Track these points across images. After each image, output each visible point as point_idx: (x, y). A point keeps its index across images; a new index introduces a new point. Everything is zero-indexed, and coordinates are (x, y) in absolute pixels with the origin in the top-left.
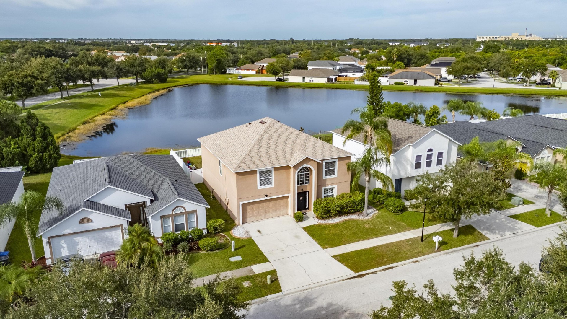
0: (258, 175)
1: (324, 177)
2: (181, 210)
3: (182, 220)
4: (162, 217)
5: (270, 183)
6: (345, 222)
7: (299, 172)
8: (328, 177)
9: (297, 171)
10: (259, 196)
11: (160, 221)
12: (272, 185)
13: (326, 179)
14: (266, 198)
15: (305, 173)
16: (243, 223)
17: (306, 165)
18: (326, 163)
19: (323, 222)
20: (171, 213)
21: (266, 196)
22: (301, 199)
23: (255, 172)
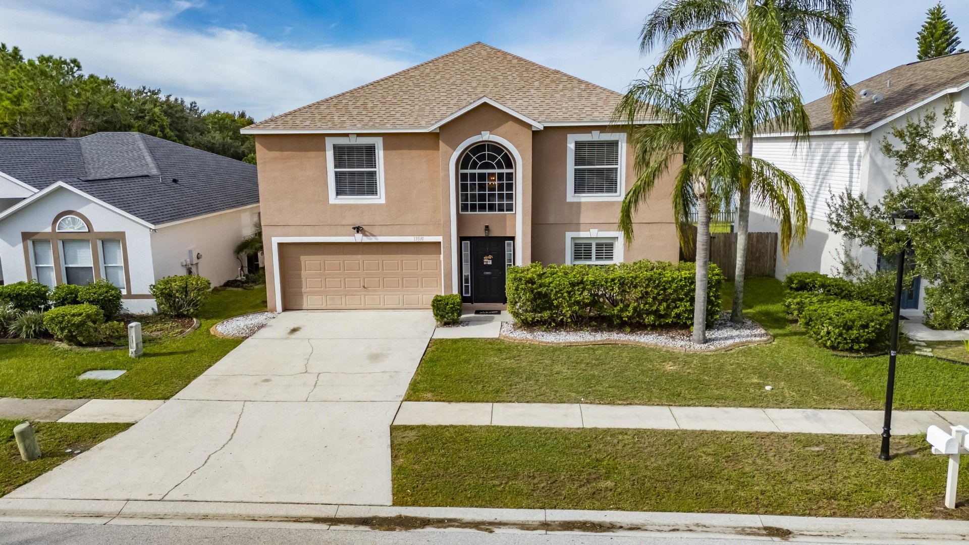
0: (330, 154)
1: (571, 196)
2: (79, 226)
3: (84, 258)
4: (26, 236)
5: (372, 190)
7: (464, 161)
8: (586, 198)
9: (456, 155)
10: (335, 227)
11: (20, 246)
12: (380, 199)
13: (579, 204)
14: (359, 238)
15: (497, 171)
16: (285, 309)
17: (486, 136)
18: (579, 145)
20: (49, 229)
21: (358, 229)
22: (488, 261)
23: (315, 142)
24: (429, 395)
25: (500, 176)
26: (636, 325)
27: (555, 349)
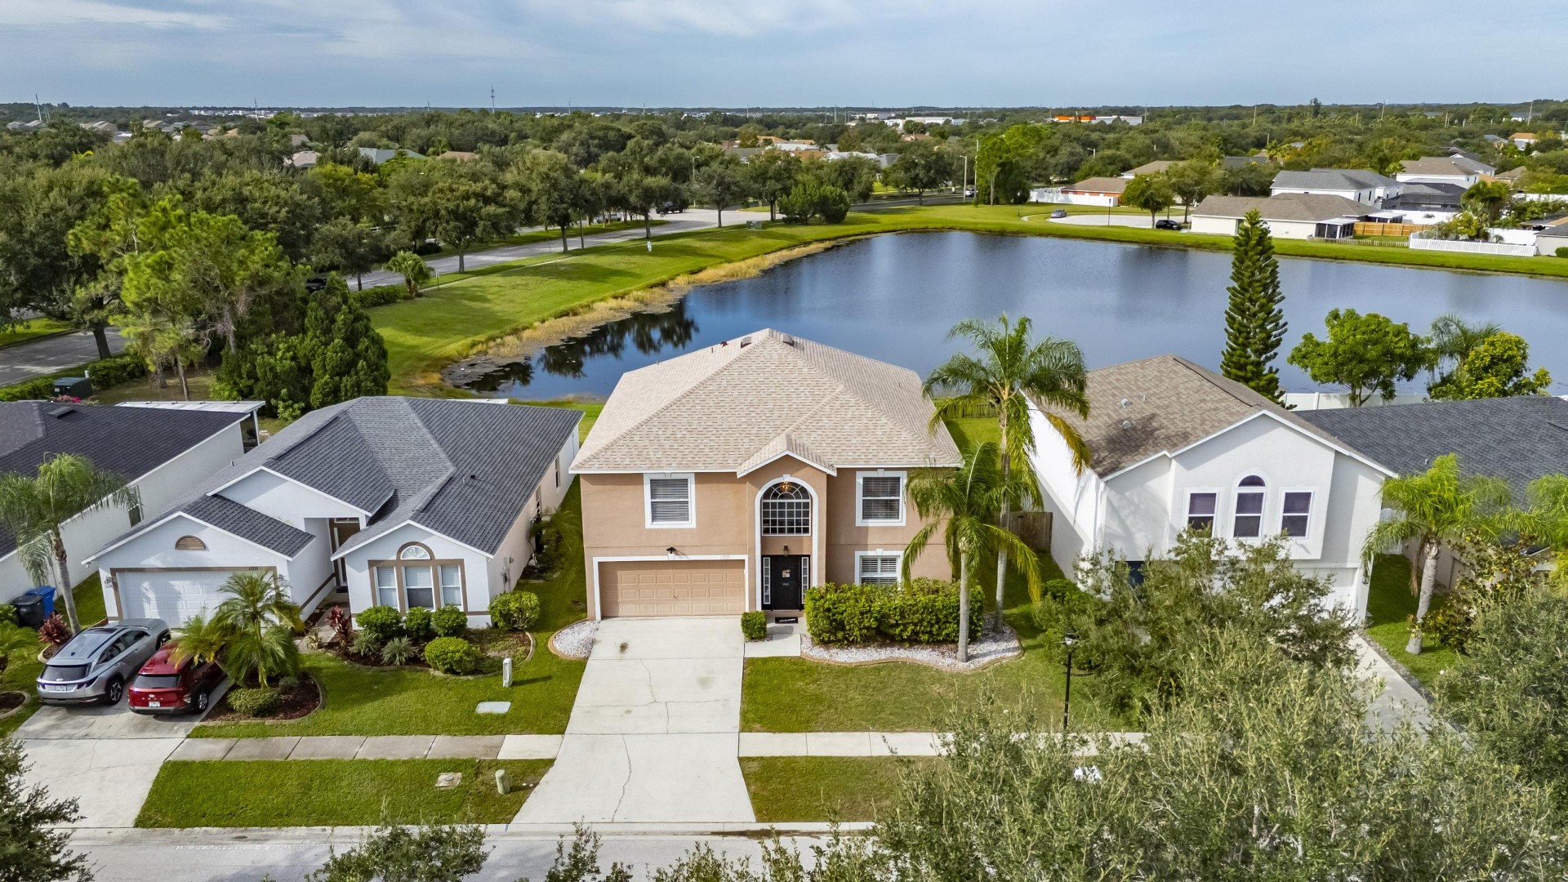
0: (647, 488)
1: (859, 521)
2: (423, 555)
3: (424, 580)
4: (372, 563)
5: (684, 516)
6: (878, 668)
7: (766, 495)
8: (872, 523)
9: (761, 493)
10: (652, 550)
11: (367, 572)
12: (691, 523)
13: (866, 529)
14: (672, 557)
15: (795, 501)
16: (603, 617)
17: (787, 478)
18: (866, 479)
19: (819, 654)
20: (394, 558)
21: (672, 550)
22: (786, 574)
23: (637, 479)
24: (757, 726)
25: (798, 505)
26: (914, 641)
27: (847, 671)
